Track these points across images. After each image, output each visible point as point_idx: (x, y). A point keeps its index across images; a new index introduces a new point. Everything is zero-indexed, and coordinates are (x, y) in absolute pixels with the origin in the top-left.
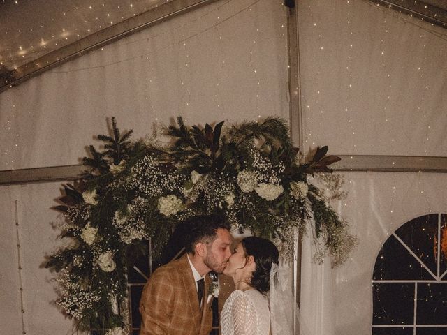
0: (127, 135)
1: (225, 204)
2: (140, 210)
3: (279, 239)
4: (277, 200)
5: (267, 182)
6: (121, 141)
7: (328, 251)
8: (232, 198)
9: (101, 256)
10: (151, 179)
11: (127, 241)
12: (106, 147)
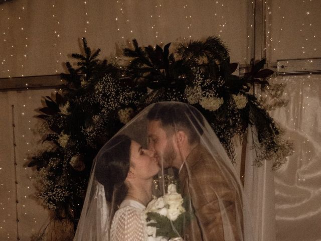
0: (96, 54)
2: (104, 121)
6: (91, 59)
9: (72, 158)
10: (110, 95)
12: (79, 64)
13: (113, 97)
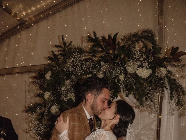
0: (69, 44)
1: (119, 80)
2: (72, 83)
3: (149, 101)
4: (148, 78)
5: (142, 67)
6: (66, 48)
7: (177, 108)
8: (123, 77)
9: (52, 107)
10: (77, 65)
11: (65, 99)
12: (59, 51)
13: (79, 66)
